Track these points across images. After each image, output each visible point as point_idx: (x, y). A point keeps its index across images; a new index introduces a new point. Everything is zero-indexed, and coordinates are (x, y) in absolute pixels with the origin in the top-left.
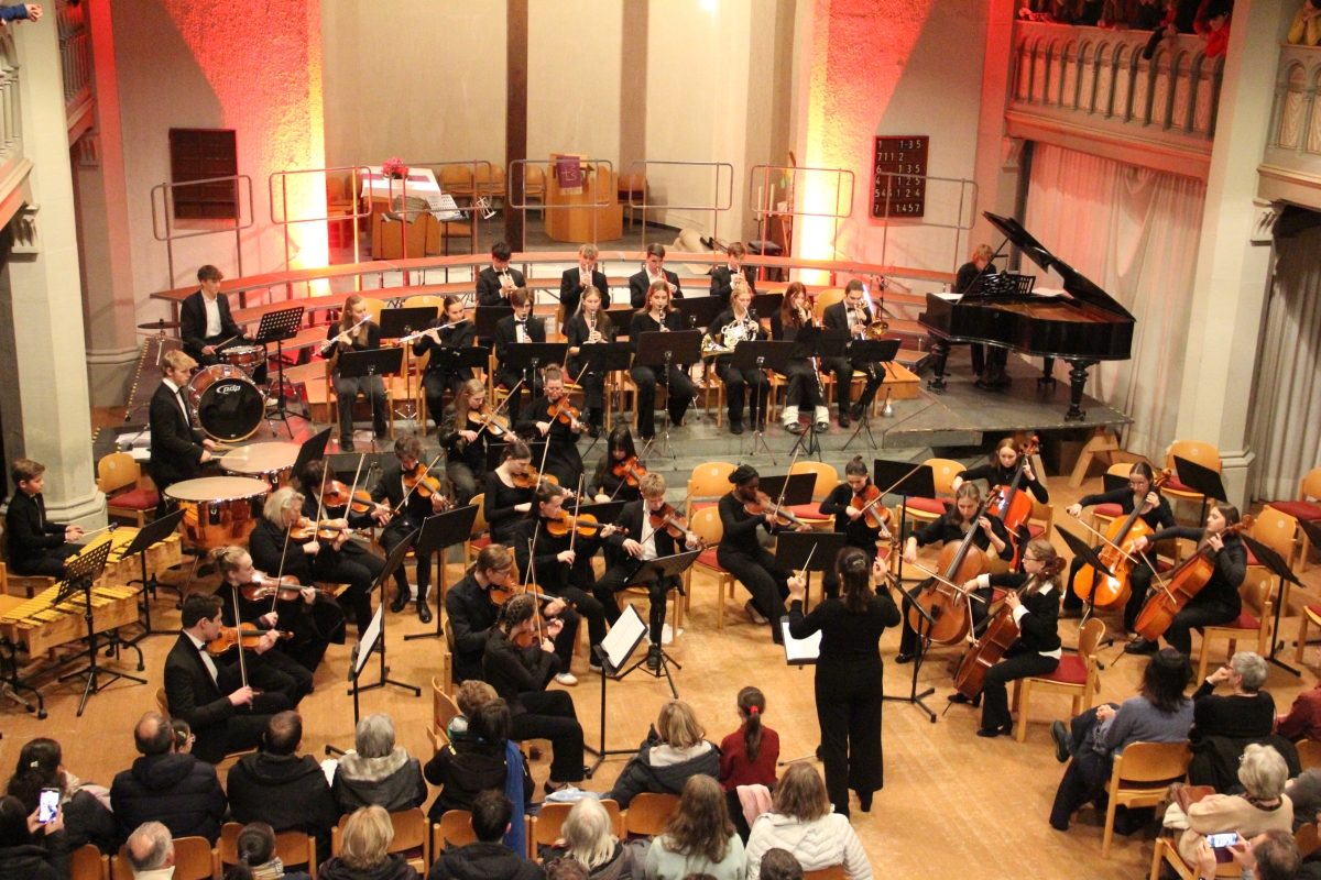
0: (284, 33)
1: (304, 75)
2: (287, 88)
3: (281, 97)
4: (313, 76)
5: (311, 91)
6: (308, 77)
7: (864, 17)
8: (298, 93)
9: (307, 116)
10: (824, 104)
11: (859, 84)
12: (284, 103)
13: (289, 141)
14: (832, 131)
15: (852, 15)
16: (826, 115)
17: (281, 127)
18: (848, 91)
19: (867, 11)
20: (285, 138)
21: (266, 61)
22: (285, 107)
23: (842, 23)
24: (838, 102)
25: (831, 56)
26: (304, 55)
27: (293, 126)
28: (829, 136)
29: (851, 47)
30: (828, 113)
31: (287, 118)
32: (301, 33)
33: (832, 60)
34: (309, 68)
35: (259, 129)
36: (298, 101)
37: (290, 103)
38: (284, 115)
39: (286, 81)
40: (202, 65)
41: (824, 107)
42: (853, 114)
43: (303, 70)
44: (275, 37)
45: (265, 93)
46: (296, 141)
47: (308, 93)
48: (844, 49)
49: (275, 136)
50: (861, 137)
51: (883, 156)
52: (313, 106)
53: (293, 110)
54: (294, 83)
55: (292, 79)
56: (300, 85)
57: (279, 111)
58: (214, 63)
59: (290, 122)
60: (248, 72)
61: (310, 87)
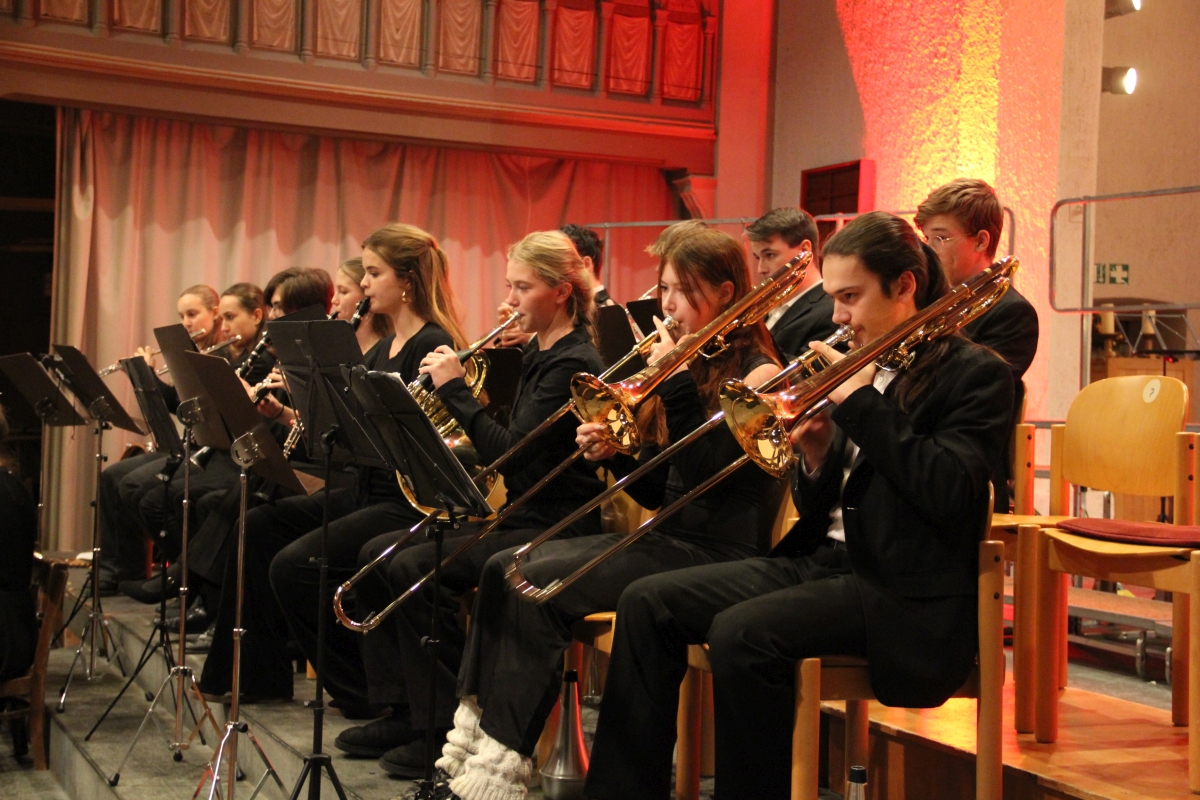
1: (957, 37)
2: (932, 72)
3: (928, 88)
4: (974, 37)
5: (965, 67)
6: (964, 37)
8: (946, 74)
9: (955, 118)
12: (933, 98)
13: (932, 172)
17: (924, 146)
20: (926, 169)
21: (915, 24)
22: (931, 107)
27: (940, 142)
31: (933, 127)
34: (966, 23)
35: (900, 156)
36: (947, 91)
37: (938, 97)
38: (929, 124)
39: (936, 56)
40: (850, 53)
43: (957, 26)
45: (912, 86)
47: (959, 72)
53: (940, 110)
54: (944, 55)
55: (943, 49)
56: (951, 59)
57: (925, 115)
58: (863, 45)
59: (935, 134)
60: (895, 50)
61: (964, 60)
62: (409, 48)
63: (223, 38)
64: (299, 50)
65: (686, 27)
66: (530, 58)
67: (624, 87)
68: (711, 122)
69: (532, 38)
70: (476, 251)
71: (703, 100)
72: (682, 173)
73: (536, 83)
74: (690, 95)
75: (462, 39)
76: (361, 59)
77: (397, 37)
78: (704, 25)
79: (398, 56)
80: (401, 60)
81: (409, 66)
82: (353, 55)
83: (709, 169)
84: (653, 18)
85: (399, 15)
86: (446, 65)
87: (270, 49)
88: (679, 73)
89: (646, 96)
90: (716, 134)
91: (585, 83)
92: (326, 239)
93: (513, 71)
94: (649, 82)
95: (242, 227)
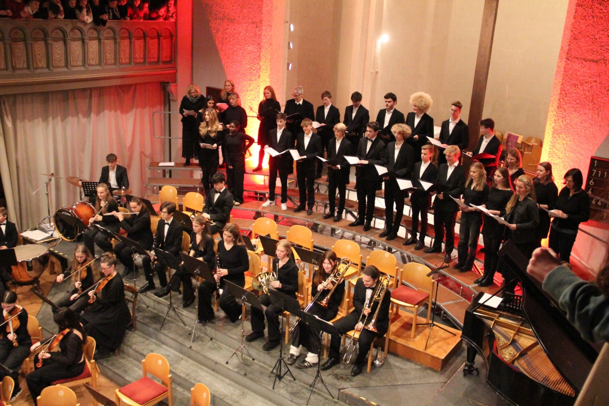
0: (252, 44)
1: (259, 67)
2: (251, 73)
3: (249, 77)
4: (263, 67)
5: (261, 75)
6: (260, 68)
7: (596, 62)
8: (255, 75)
9: (259, 88)
10: (553, 125)
11: (585, 114)
12: (250, 80)
13: (251, 100)
14: (558, 146)
15: (585, 60)
16: (553, 133)
17: (248, 92)
18: (575, 118)
19: (599, 57)
20: (249, 98)
21: (245, 58)
22: (250, 82)
23: (577, 66)
24: (565, 126)
25: (562, 90)
26: (259, 56)
27: (253, 92)
28: (554, 150)
29: (582, 84)
30: (555, 132)
31: (251, 88)
32: (259, 45)
33: (564, 93)
34: (261, 63)
36: (256, 80)
37: (252, 80)
38: (250, 86)
39: (251, 69)
40: (221, 58)
41: (553, 128)
42: (577, 137)
43: (259, 64)
44: (249, 46)
45: (243, 74)
46: (254, 100)
47: (259, 76)
48: (575, 85)
49: (246, 96)
50: (582, 155)
51: (597, 173)
52: (261, 83)
53: (254, 84)
54: (255, 70)
55: (254, 68)
56: (257, 72)
57: (248, 84)
58: (226, 57)
59: (252, 90)
60: (238, 63)
61: (261, 73)
62: (96, 59)
63: (45, 66)
64: (66, 66)
65: (167, 40)
66: (128, 57)
67: (152, 60)
68: (175, 68)
69: (128, 51)
70: (113, 111)
71: (172, 61)
72: (168, 83)
73: (130, 63)
74: (168, 59)
75: (110, 54)
76: (84, 65)
77: (93, 57)
78: (172, 39)
79: (93, 62)
80: (94, 63)
81: (96, 65)
82: (81, 64)
83: (175, 81)
84: (159, 40)
85: (93, 50)
86: (106, 62)
87: (58, 67)
88: (165, 54)
89: (158, 62)
90: (177, 71)
91: (142, 61)
92: (72, 116)
93: (123, 61)
94: (158, 58)
95: (50, 118)
